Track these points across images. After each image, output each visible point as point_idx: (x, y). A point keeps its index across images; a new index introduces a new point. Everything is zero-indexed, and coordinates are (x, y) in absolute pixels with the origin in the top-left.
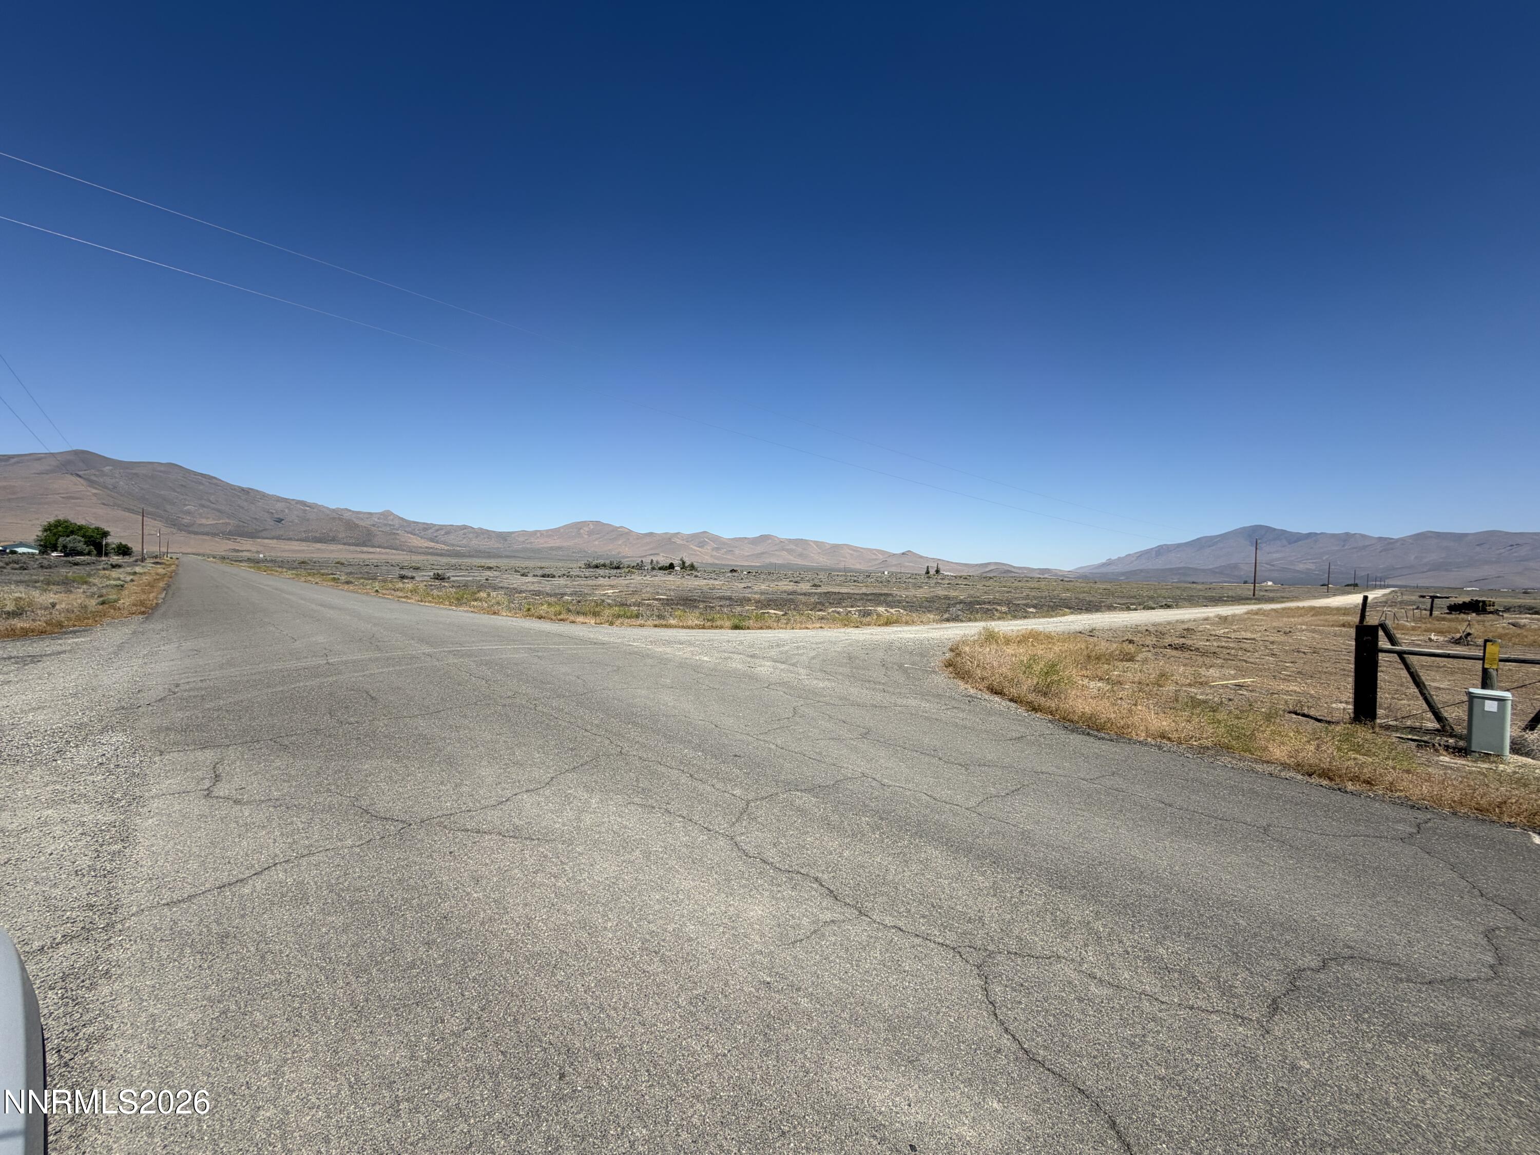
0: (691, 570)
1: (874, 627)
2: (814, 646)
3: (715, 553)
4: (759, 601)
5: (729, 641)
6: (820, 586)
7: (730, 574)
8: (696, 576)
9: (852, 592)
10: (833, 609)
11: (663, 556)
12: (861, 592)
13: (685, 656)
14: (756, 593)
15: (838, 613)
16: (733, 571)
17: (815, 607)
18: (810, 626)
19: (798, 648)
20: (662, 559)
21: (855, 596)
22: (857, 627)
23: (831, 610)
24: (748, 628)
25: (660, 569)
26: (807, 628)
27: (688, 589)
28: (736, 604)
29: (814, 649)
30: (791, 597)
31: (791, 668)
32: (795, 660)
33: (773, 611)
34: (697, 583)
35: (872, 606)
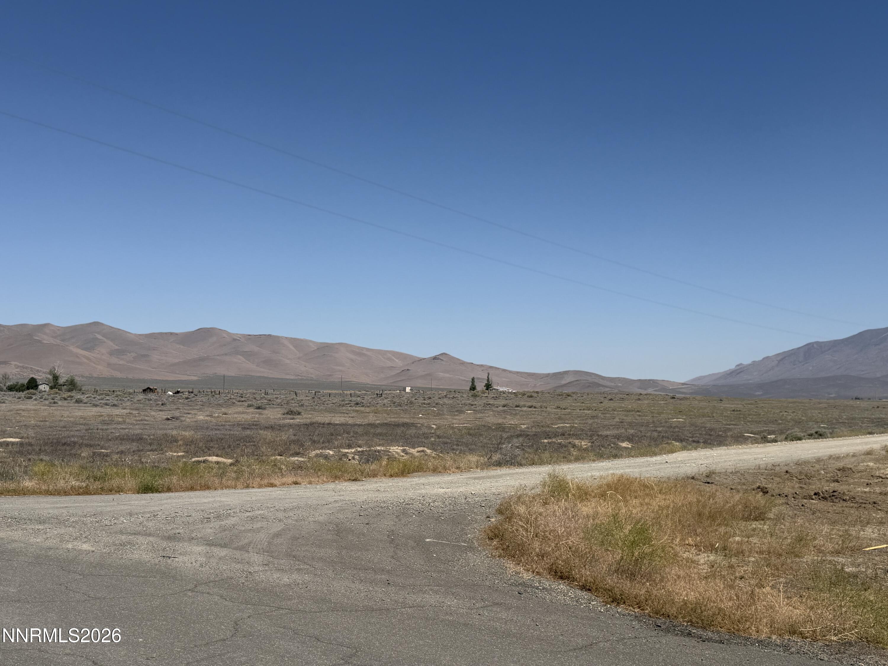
0: (70, 390)
1: (384, 479)
2: (280, 515)
3: (114, 360)
4: (192, 442)
5: (131, 514)
6: (299, 414)
7: (141, 397)
8: (78, 401)
9: (350, 421)
10: (318, 452)
11: (17, 367)
12: (366, 421)
13: (49, 543)
14: (187, 428)
15: (326, 457)
16: (148, 390)
17: (288, 449)
18: (277, 482)
19: (252, 519)
20: (15, 371)
21: (356, 429)
22: (355, 480)
23: (313, 453)
24: (169, 490)
25: (11, 389)
26: (272, 485)
27: (62, 424)
28: (149, 447)
29: (280, 521)
30: (248, 432)
31: (238, 554)
32: (246, 541)
33: (214, 459)
34: (79, 413)
35: (382, 445)
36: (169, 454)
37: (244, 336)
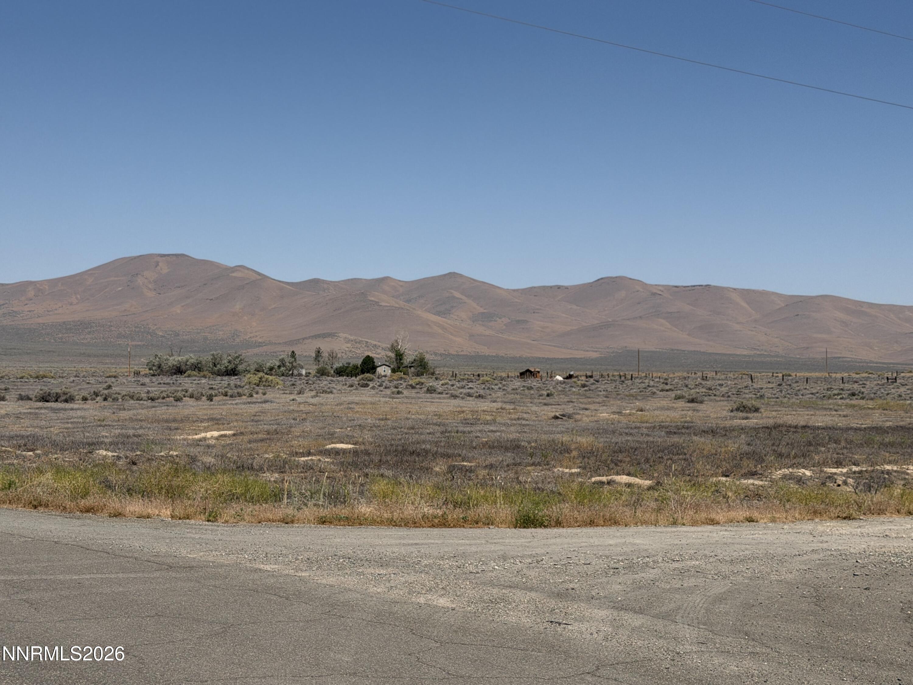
0: (418, 374)
1: (896, 518)
2: (725, 569)
3: (479, 329)
4: (592, 452)
5: (504, 558)
6: (757, 410)
7: (518, 383)
8: (430, 390)
9: (842, 423)
10: (786, 471)
11: (348, 341)
12: (867, 423)
13: (394, 595)
14: (584, 431)
15: (800, 480)
16: (526, 374)
17: (738, 466)
18: (720, 517)
19: (682, 573)
20: (346, 346)
21: (851, 435)
22: (848, 518)
23: (778, 474)
24: (558, 524)
25: (340, 372)
26: (713, 522)
27: (410, 423)
28: (529, 460)
29: (725, 578)
30: (676, 439)
31: (660, 625)
32: (672, 606)
33: (624, 479)
34: (431, 408)
35: (895, 462)
36: (559, 470)
37: (668, 288)
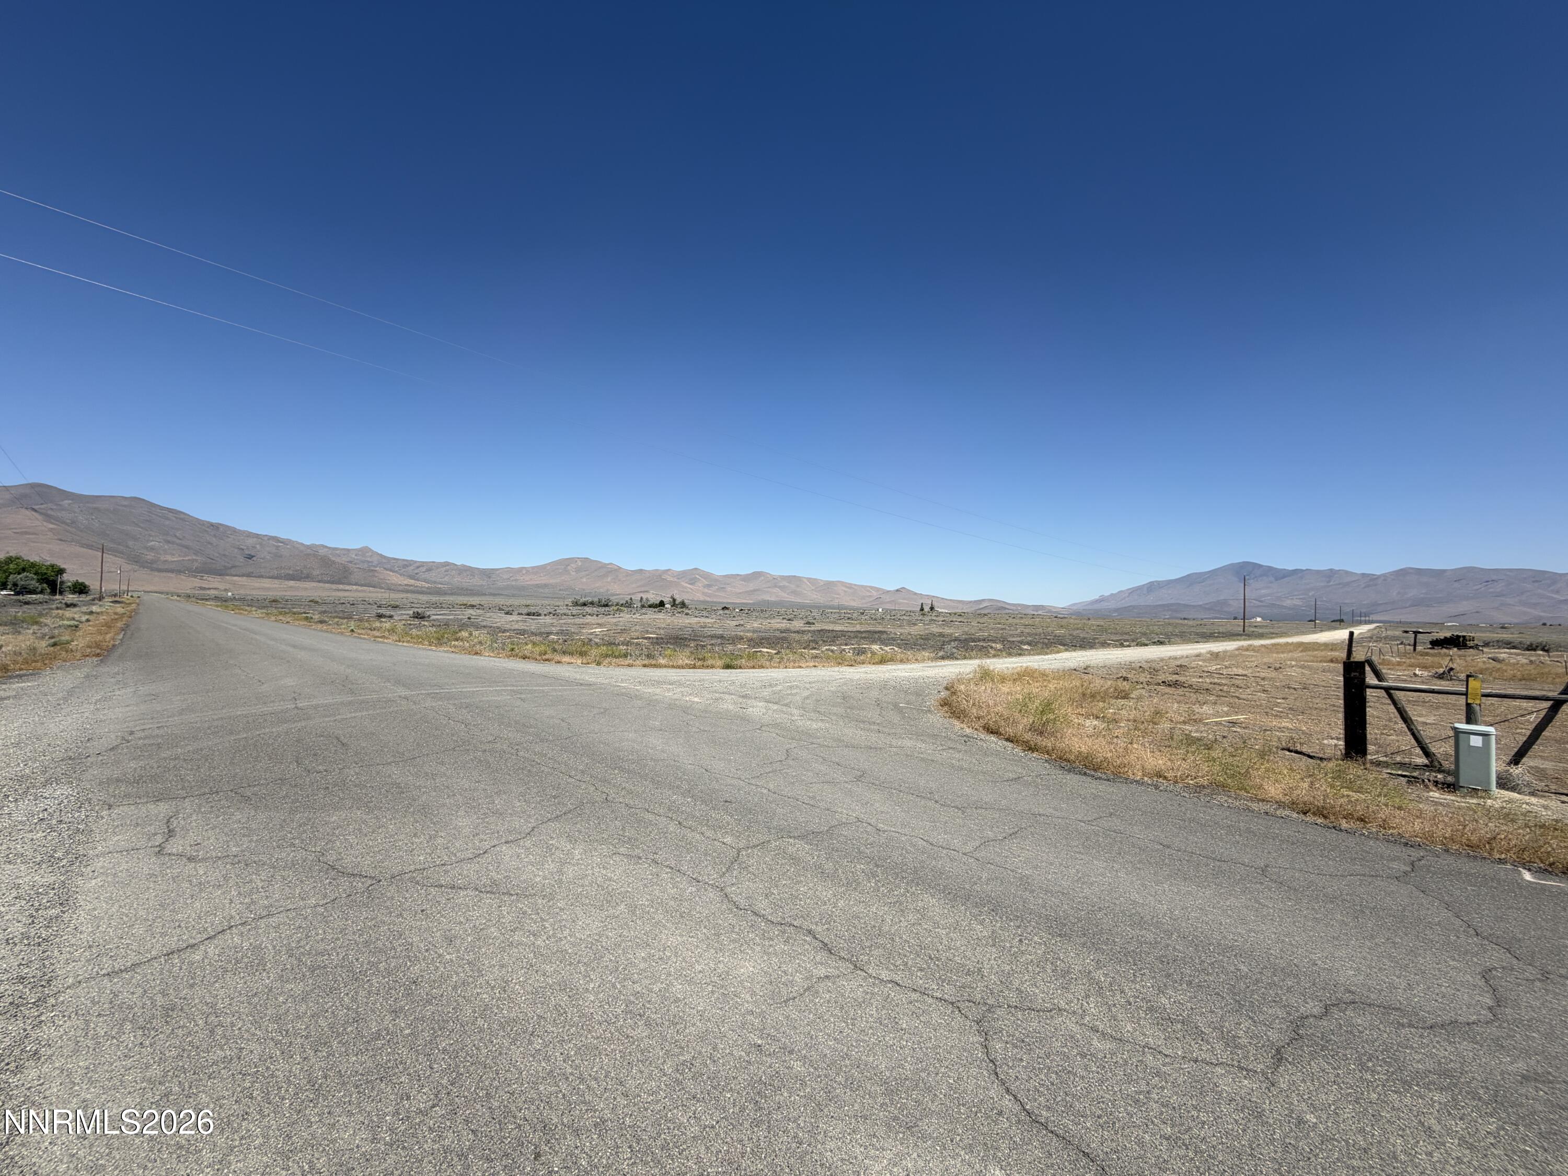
0: (682, 608)
1: (870, 666)
2: (808, 686)
3: (706, 590)
4: (752, 639)
5: (720, 681)
6: (814, 624)
7: (721, 612)
8: (687, 614)
9: (846, 629)
10: (827, 647)
11: (653, 594)
12: (855, 629)
13: (675, 697)
14: (748, 631)
15: (832, 651)
16: (725, 608)
17: (809, 645)
18: (803, 665)
19: (791, 687)
20: (652, 596)
21: (850, 634)
22: (851, 666)
23: (824, 649)
24: (740, 668)
25: (650, 606)
26: (800, 667)
27: (679, 627)
28: (727, 642)
29: (808, 689)
30: (784, 634)
31: (784, 709)
32: (788, 701)
33: (765, 650)
34: (687, 621)
35: (867, 644)
36: (739, 646)
37: (780, 576)
